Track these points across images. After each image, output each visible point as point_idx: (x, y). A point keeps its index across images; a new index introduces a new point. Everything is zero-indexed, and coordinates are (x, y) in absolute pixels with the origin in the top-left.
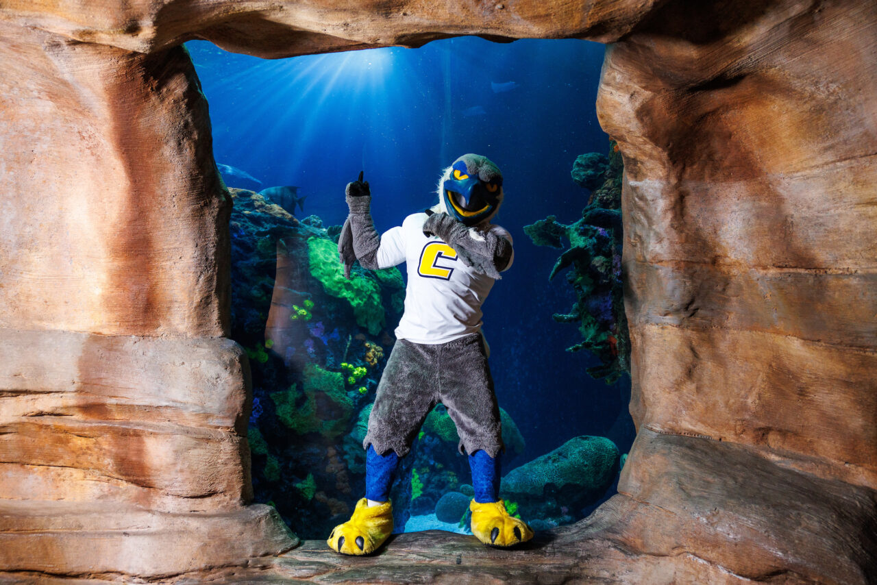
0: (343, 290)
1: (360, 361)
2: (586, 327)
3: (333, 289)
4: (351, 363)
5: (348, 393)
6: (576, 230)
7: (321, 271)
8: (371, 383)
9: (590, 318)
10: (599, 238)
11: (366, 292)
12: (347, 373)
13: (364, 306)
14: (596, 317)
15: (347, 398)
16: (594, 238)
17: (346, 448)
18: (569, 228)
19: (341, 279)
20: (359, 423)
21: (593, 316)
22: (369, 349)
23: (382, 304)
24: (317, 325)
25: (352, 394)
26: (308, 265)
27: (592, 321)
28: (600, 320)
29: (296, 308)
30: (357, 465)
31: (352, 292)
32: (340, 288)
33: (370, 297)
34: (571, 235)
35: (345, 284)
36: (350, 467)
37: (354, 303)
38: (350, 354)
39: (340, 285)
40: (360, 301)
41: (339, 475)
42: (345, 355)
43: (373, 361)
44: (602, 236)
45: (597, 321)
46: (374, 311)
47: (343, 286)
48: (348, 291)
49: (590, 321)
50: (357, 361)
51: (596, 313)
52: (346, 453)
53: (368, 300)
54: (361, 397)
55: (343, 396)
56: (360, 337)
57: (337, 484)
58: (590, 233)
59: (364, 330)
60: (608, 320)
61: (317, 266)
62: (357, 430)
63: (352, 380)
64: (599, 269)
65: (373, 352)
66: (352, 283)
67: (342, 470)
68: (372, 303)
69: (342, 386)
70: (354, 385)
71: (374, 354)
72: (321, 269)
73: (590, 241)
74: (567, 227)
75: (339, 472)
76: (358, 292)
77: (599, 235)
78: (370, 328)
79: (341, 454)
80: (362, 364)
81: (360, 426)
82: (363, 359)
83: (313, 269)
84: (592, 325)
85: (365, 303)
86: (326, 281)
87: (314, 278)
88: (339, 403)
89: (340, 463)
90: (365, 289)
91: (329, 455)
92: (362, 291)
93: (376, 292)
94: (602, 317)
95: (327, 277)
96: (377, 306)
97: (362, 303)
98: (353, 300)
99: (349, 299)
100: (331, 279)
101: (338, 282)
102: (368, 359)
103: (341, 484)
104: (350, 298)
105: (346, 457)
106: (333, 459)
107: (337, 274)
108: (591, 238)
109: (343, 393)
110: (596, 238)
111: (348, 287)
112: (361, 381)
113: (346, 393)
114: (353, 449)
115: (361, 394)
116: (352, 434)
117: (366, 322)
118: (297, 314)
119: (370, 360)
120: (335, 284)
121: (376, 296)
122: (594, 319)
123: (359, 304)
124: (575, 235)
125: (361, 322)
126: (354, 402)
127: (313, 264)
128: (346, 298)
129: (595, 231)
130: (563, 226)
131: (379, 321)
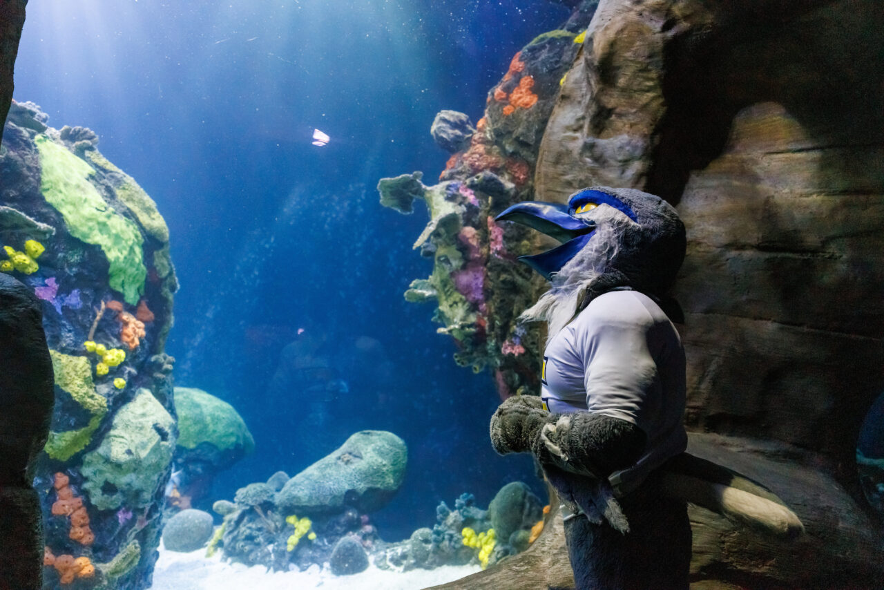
0: (96, 232)
1: (115, 340)
2: (451, 306)
3: (81, 228)
4: (102, 343)
5: (98, 387)
6: (442, 193)
7: (61, 196)
8: (129, 373)
9: (457, 296)
10: (470, 206)
11: (126, 241)
12: (94, 359)
13: (124, 262)
14: (466, 295)
15: (97, 396)
16: (463, 206)
17: (86, 471)
18: (431, 191)
19: (93, 214)
20: (112, 432)
21: (463, 294)
22: (126, 324)
23: (144, 264)
24: (46, 281)
25: (104, 389)
26: (39, 181)
27: (461, 299)
28: (470, 299)
29: (9, 250)
30: (106, 496)
31: (109, 237)
32: (91, 229)
33: (132, 249)
34: (434, 198)
35: (99, 223)
36: (93, 501)
37: (111, 256)
38: (99, 330)
39: (91, 224)
40: (119, 254)
41: (74, 516)
42: (92, 331)
43: (133, 341)
44: (473, 205)
45: (467, 300)
46: (132, 271)
47: (97, 227)
48: (102, 234)
49: (457, 300)
50: (110, 340)
51: (466, 290)
52: (86, 479)
53: (130, 254)
54: (117, 393)
55: (91, 392)
56: (115, 305)
57: (72, 531)
58: (459, 199)
59: (119, 296)
60: (478, 300)
61: (54, 186)
62: (109, 443)
63: (102, 369)
64: (470, 241)
65: (133, 328)
66: (109, 223)
67: (79, 508)
68: (133, 260)
69: (89, 377)
70: (106, 376)
71: (135, 332)
72: (61, 192)
73: (459, 208)
74: (429, 188)
75: (74, 511)
76: (117, 238)
77: (469, 203)
78: (126, 294)
79: (77, 482)
80: (118, 345)
81: (115, 436)
82: (119, 337)
83: (48, 189)
84: (460, 305)
85: (125, 258)
86: (69, 212)
87: (49, 205)
88: (86, 403)
89: (75, 496)
90: (126, 237)
91: (58, 486)
92: (123, 239)
93: (138, 244)
94: (473, 296)
95: (70, 208)
96: (139, 264)
97: (122, 257)
98: (109, 250)
99: (103, 248)
100: (78, 211)
101: (90, 219)
102: (125, 338)
103: (78, 529)
104: (105, 246)
105: (87, 486)
106: (65, 492)
107: (86, 205)
108: (460, 204)
109: (91, 387)
110: (466, 206)
111: (103, 227)
112: (116, 371)
113: (95, 388)
114: (101, 472)
115: (116, 389)
116: (101, 450)
117: (123, 285)
118: (12, 261)
119: (129, 340)
120: (83, 221)
121: (138, 250)
122: (463, 297)
123: (118, 258)
124: (441, 199)
125: (115, 283)
126: (108, 401)
127: (48, 182)
128: (100, 246)
129: (465, 198)
130: (424, 186)
131: (137, 285)
